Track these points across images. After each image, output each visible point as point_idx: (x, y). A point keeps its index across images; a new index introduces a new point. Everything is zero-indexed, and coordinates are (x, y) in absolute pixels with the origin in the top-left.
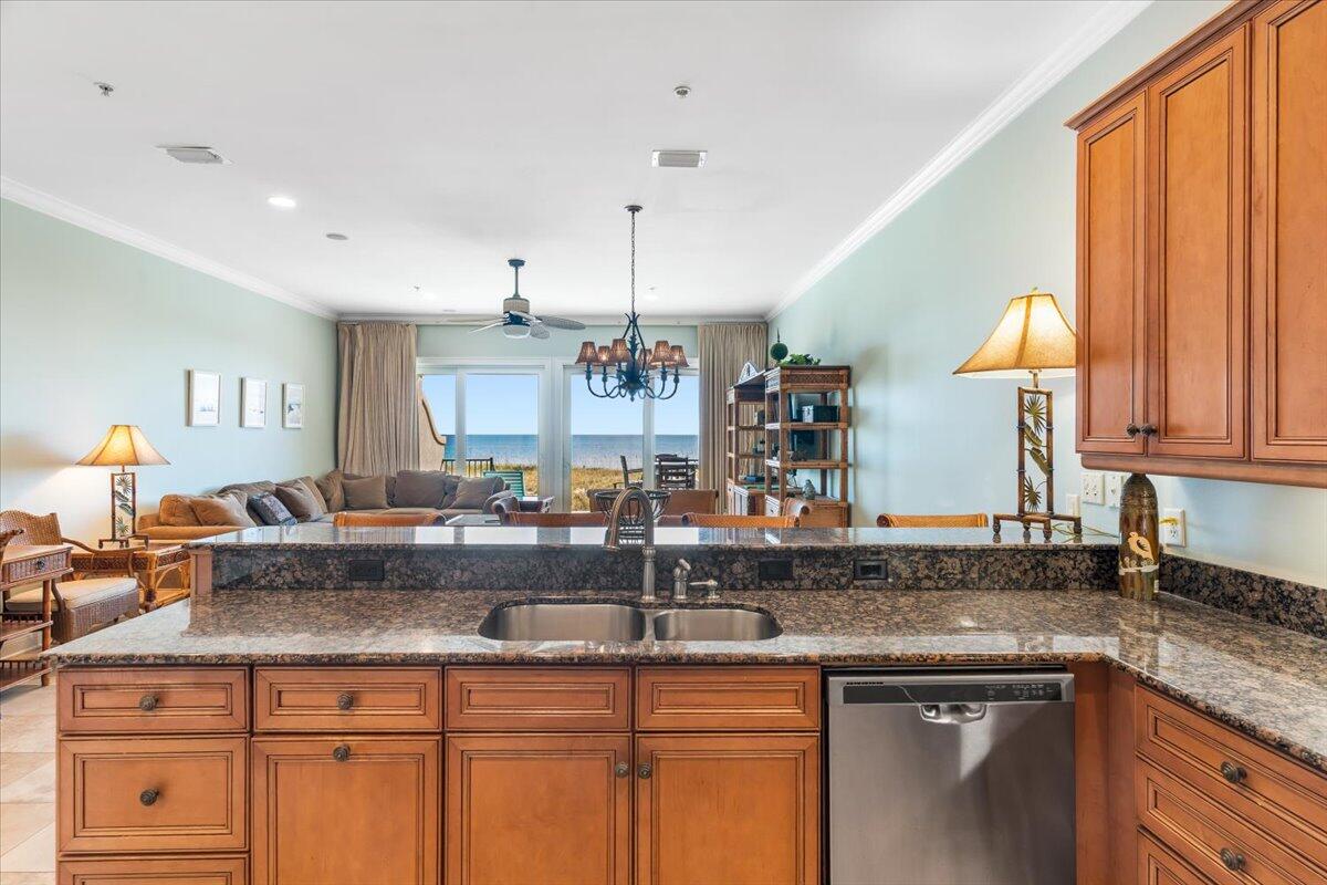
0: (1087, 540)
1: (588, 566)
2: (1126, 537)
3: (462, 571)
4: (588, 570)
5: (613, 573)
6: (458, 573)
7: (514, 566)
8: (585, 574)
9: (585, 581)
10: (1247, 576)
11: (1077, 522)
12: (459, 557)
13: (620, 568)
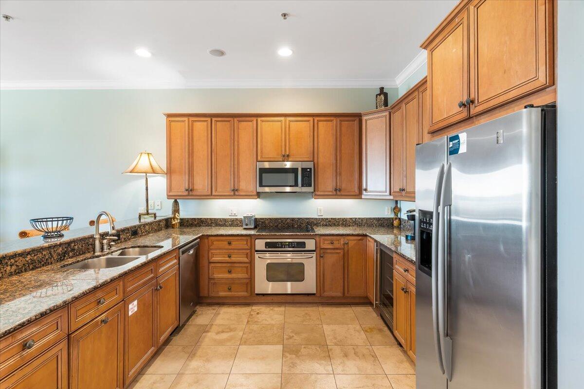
0: (158, 219)
1: (66, 249)
2: (175, 215)
3: (11, 266)
4: (66, 251)
5: (74, 250)
6: (9, 268)
7: (36, 257)
8: (64, 253)
9: (64, 256)
10: (194, 219)
11: (155, 214)
12: (10, 259)
13: (76, 247)
